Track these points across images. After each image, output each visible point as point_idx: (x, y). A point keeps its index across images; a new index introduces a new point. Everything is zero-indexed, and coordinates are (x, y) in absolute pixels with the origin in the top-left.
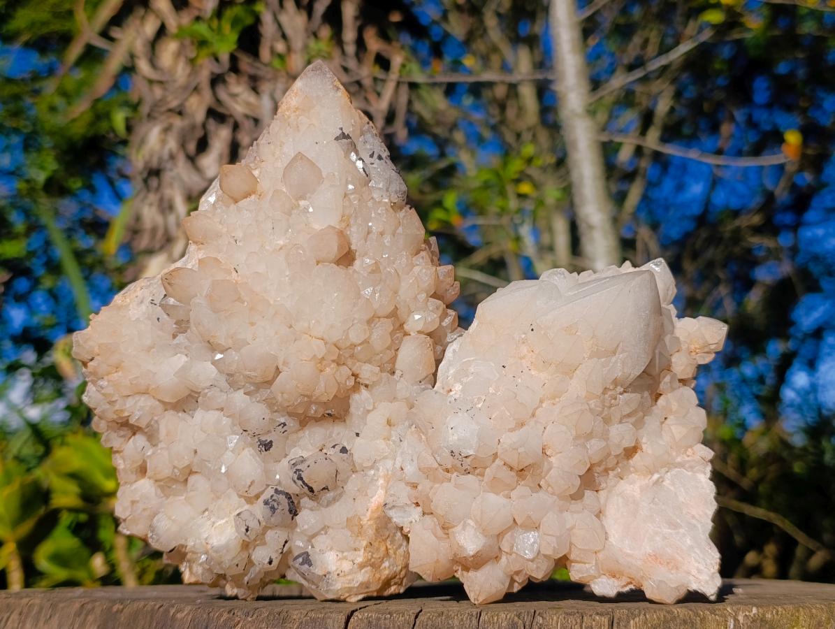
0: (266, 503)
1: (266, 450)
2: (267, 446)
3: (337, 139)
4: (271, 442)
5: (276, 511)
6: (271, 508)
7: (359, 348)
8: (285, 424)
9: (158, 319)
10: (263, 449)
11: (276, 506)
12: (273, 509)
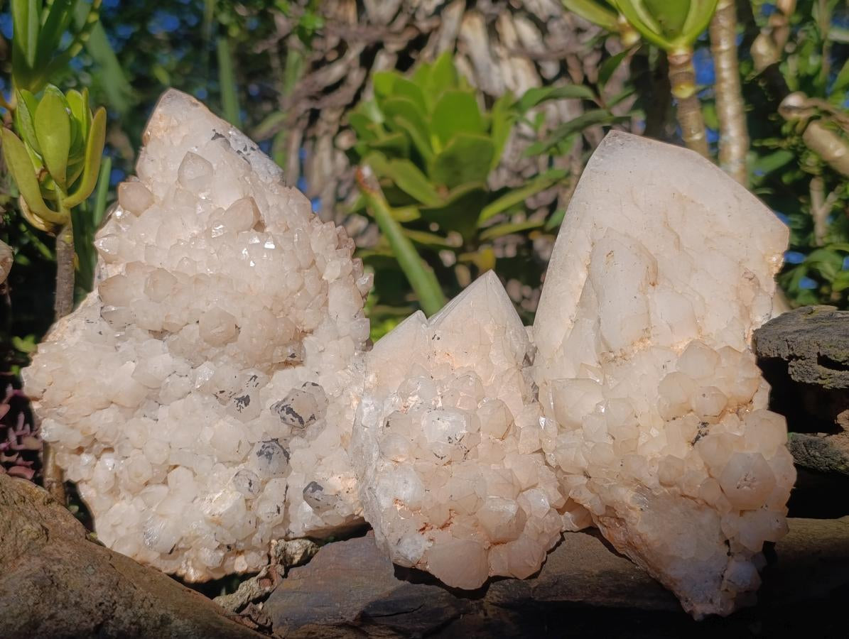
0: (260, 454)
1: (246, 405)
2: (246, 400)
3: (213, 139)
4: (248, 396)
5: (273, 456)
6: (266, 455)
7: (299, 294)
8: (255, 377)
9: (100, 333)
10: (243, 405)
11: (271, 451)
12: (269, 455)
